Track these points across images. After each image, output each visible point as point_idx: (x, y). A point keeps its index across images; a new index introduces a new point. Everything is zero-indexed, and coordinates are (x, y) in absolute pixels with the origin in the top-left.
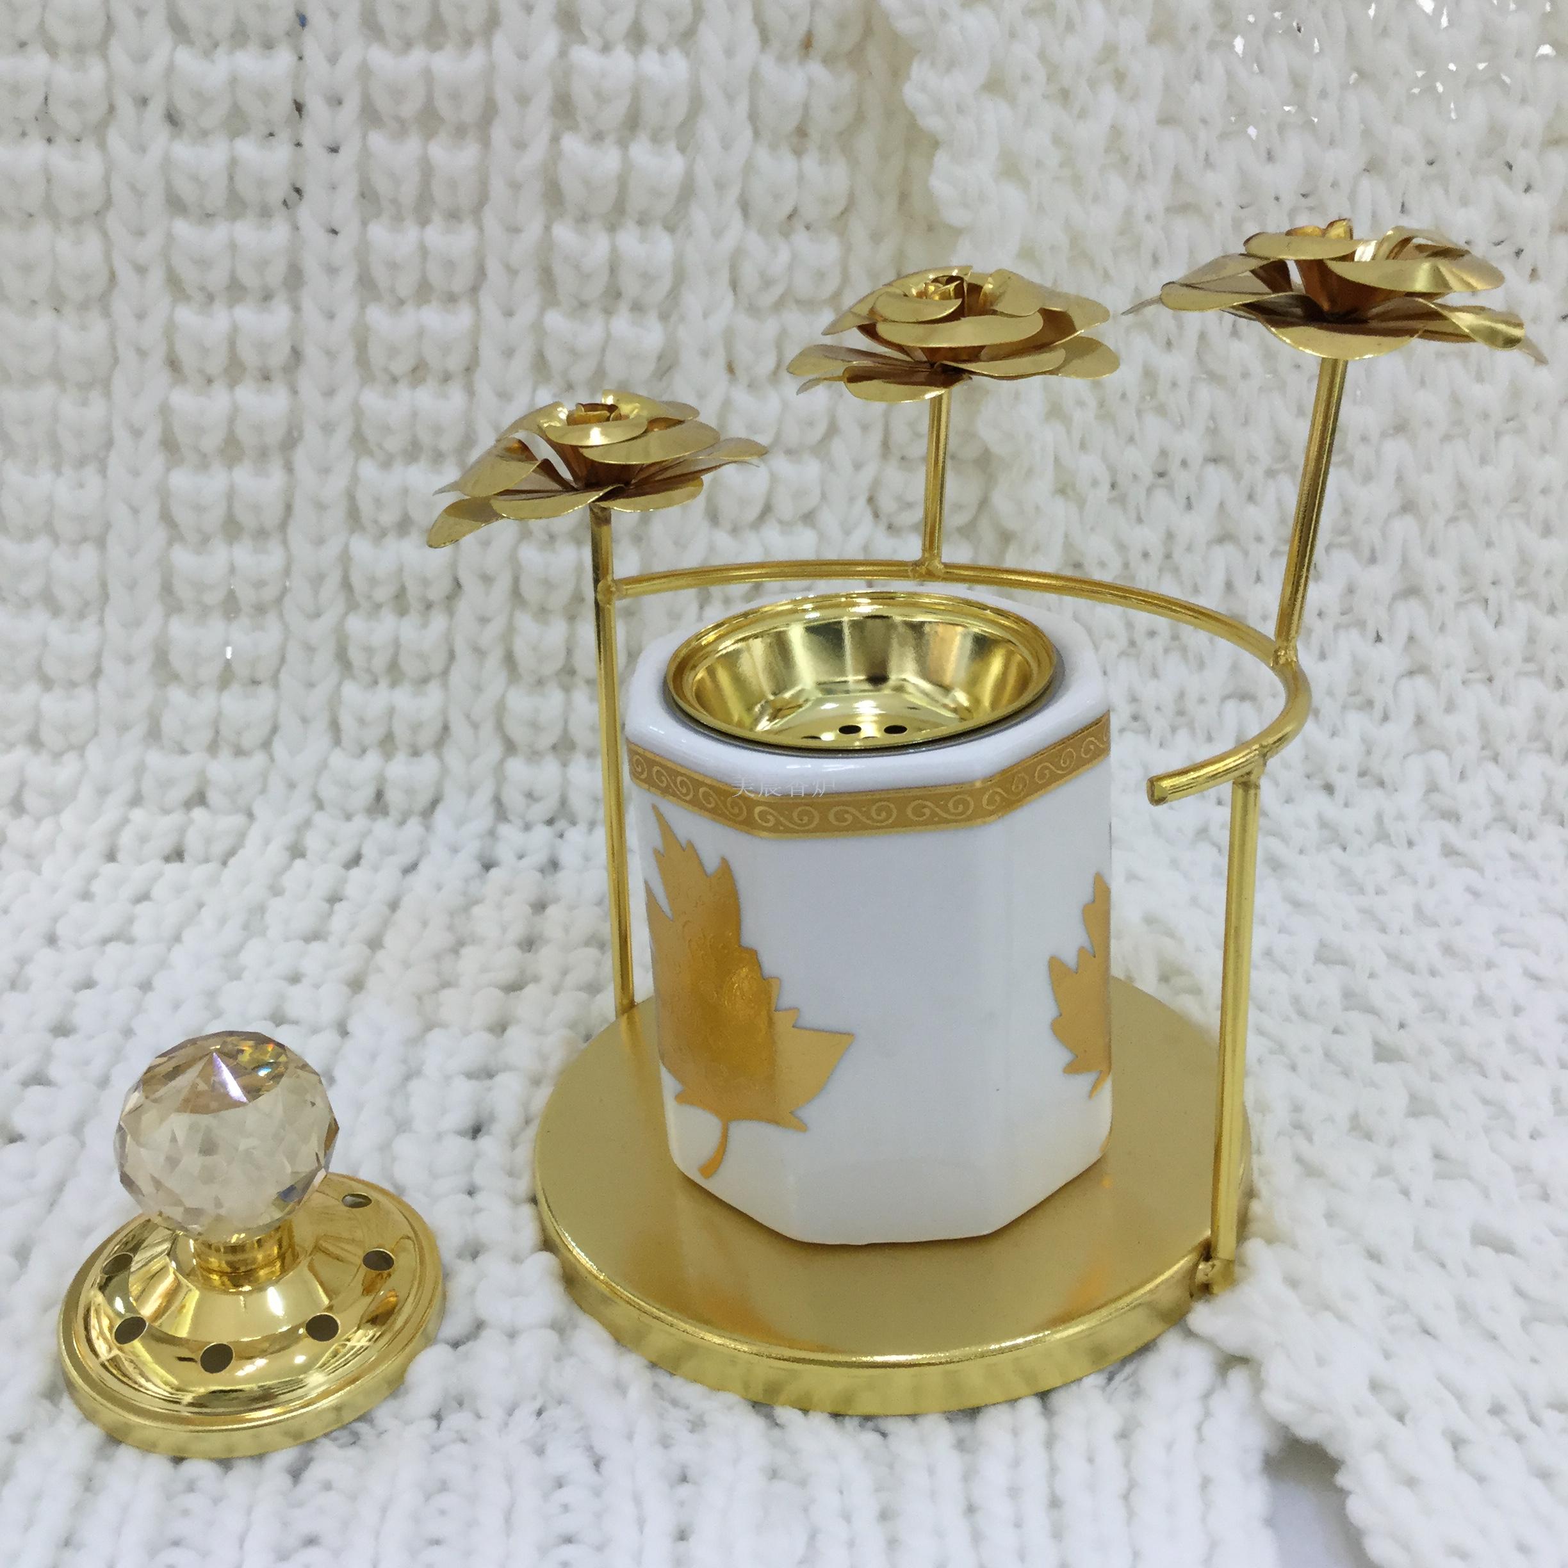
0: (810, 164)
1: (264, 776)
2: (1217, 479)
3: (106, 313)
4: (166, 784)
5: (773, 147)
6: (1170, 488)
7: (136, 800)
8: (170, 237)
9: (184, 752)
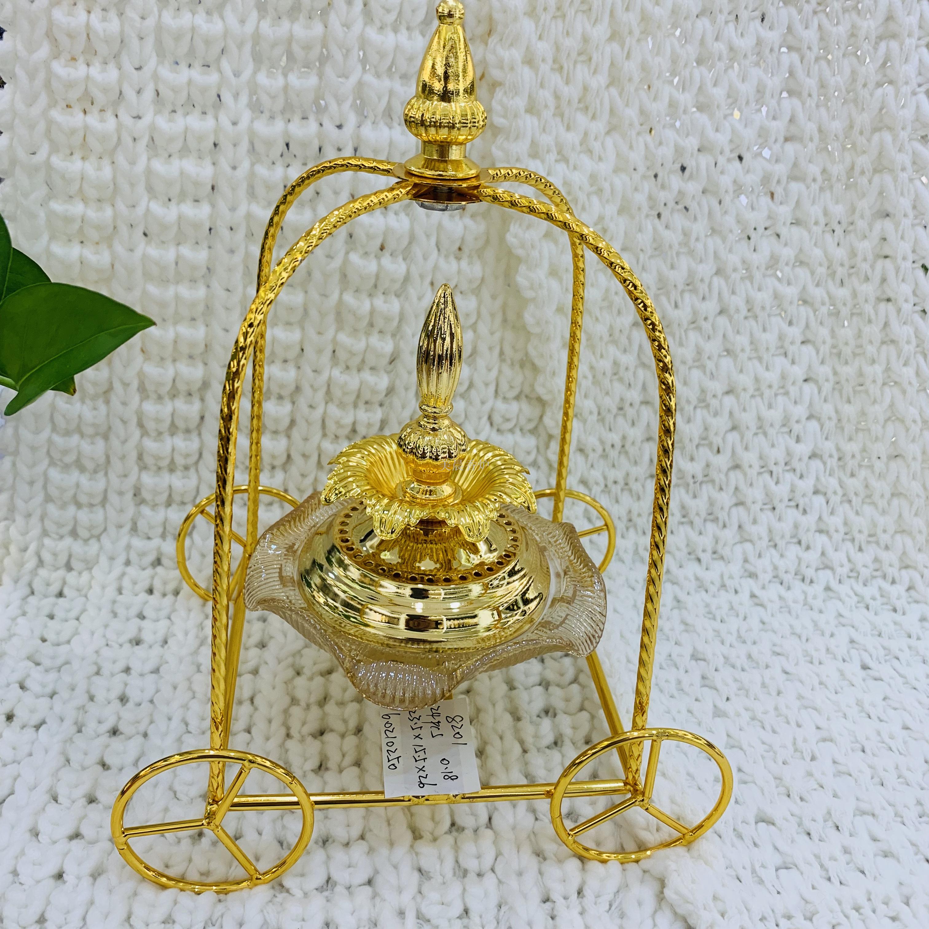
0: (464, 263)
5: (447, 257)
6: (625, 416)
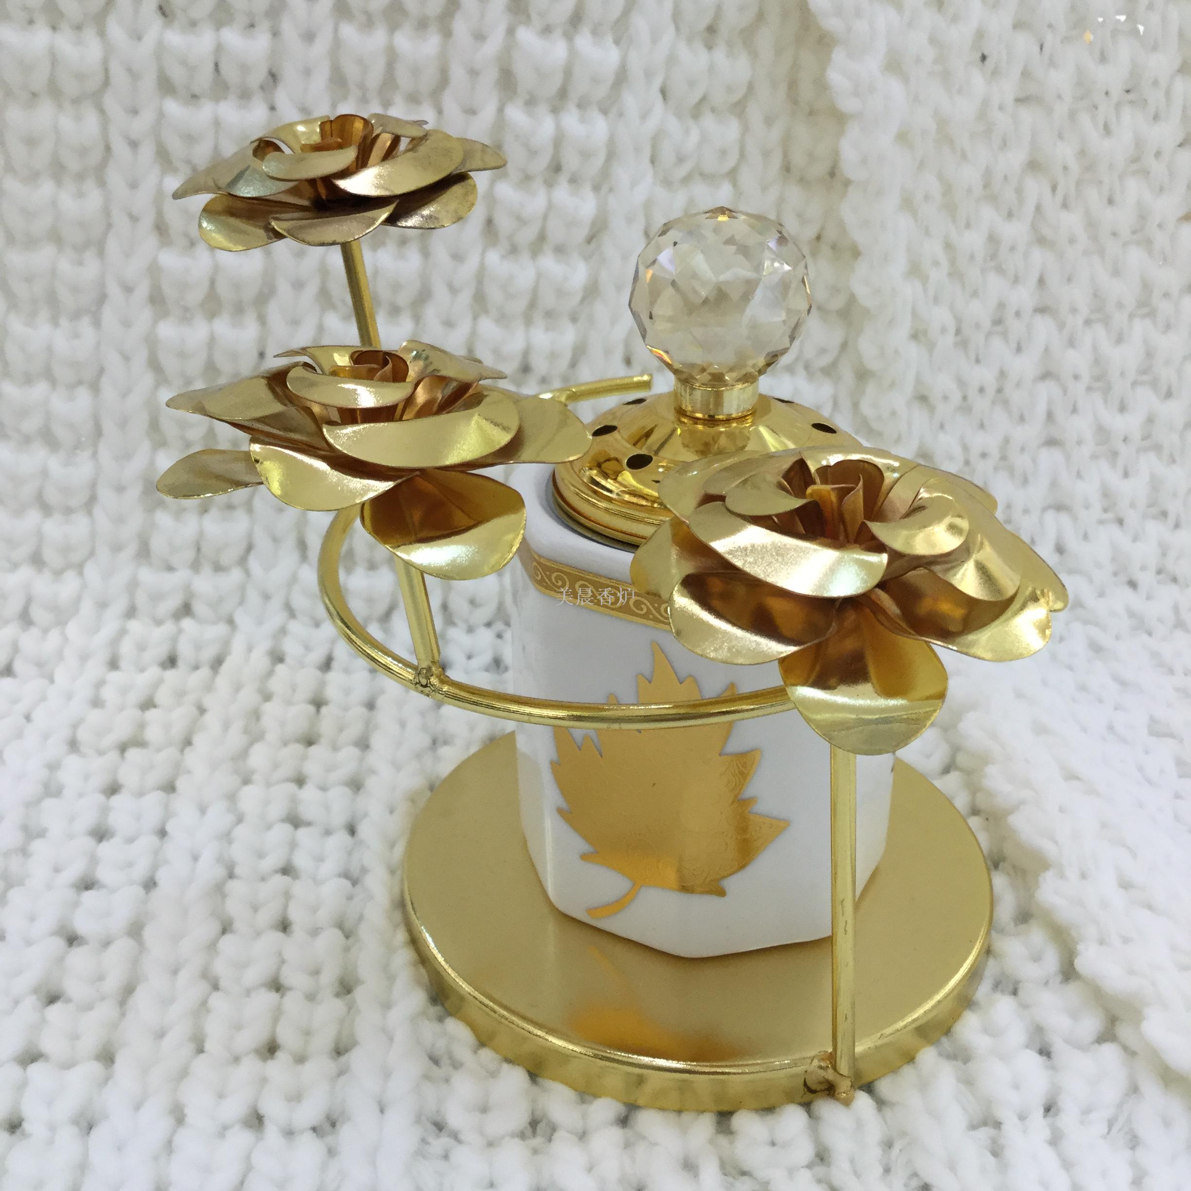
1: (242, 590)
2: (1043, 327)
3: (102, 183)
4: (156, 597)
7: (131, 612)
8: (161, 115)
9: (170, 568)
